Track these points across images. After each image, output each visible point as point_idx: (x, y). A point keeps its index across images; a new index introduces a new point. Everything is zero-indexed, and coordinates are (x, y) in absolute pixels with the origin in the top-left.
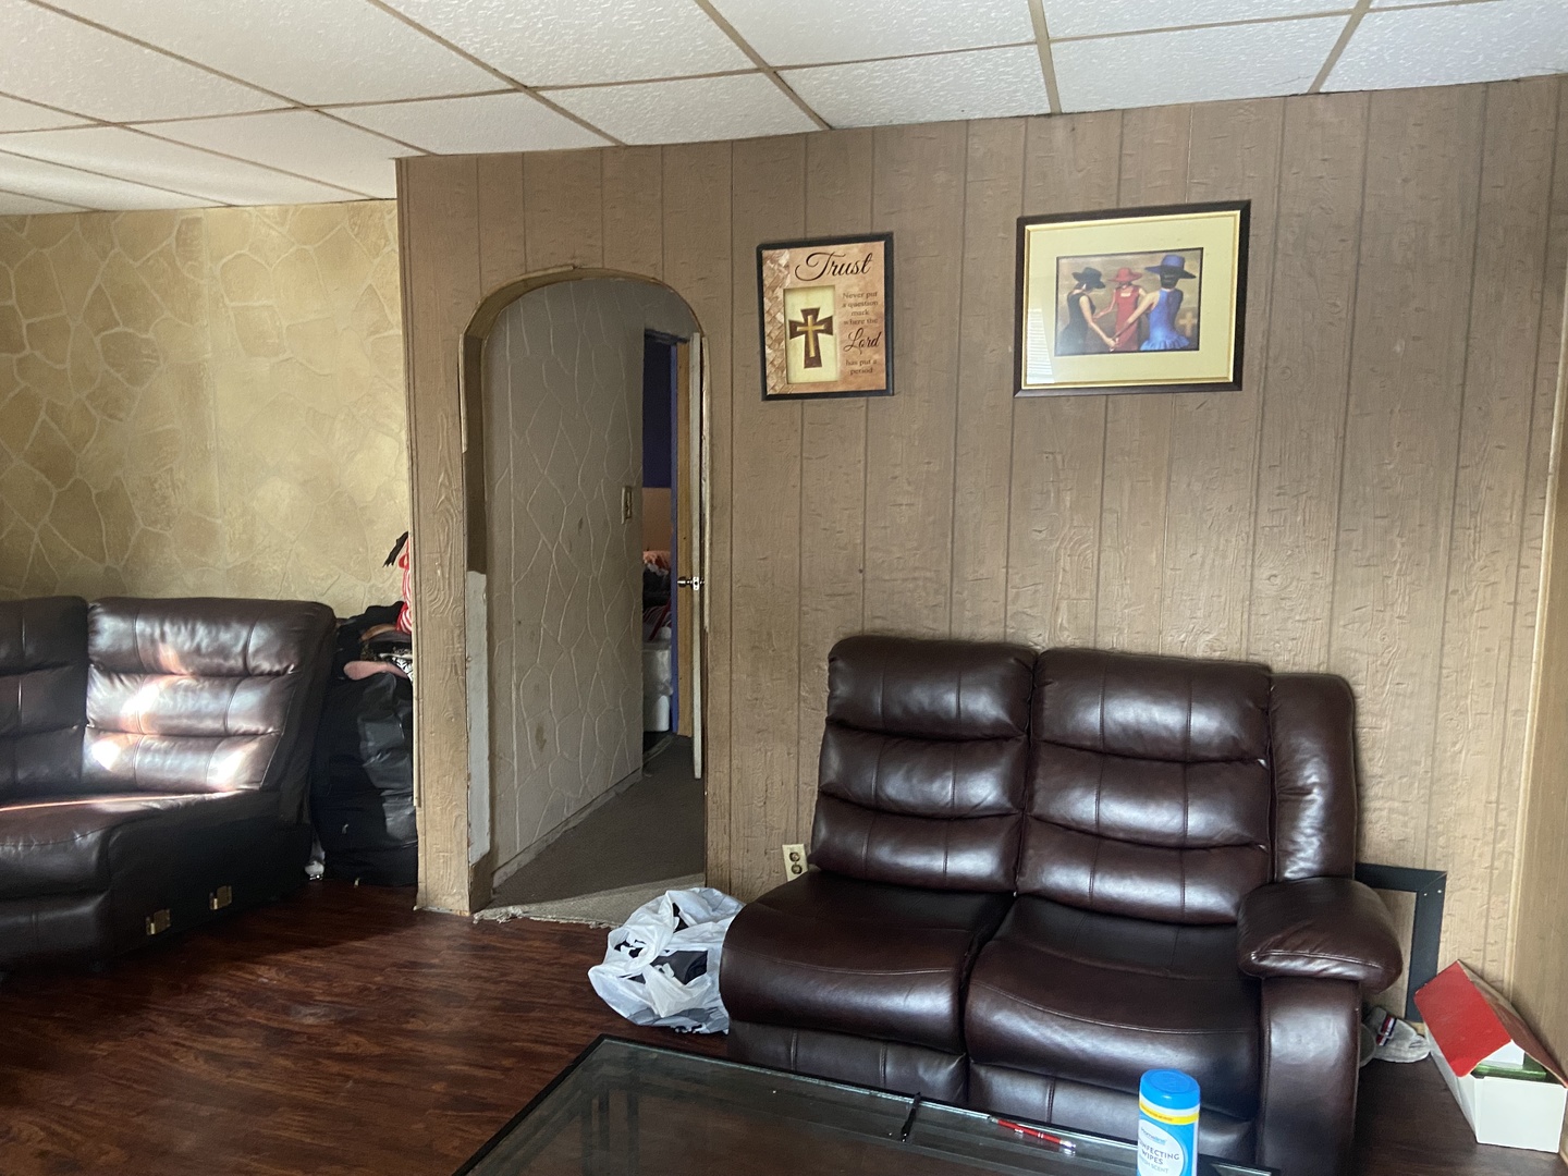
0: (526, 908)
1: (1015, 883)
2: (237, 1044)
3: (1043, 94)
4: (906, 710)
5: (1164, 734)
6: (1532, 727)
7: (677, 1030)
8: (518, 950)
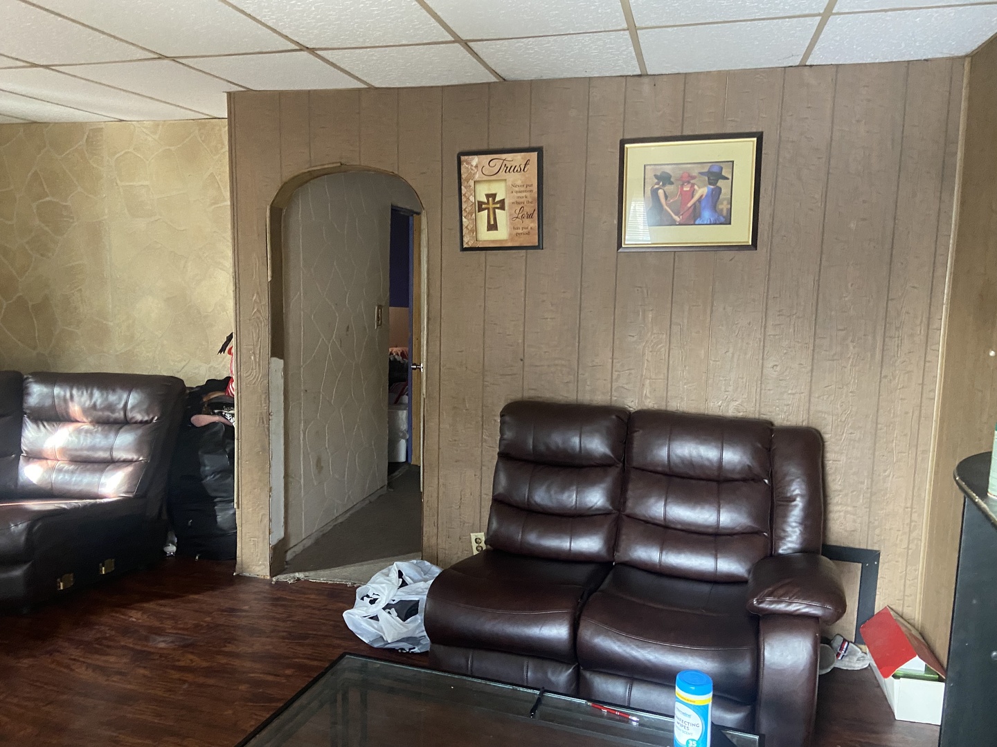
0: (307, 574)
1: (613, 556)
2: (113, 660)
3: (635, 62)
4: (548, 448)
5: (707, 463)
6: (932, 461)
7: (400, 651)
8: (300, 601)
